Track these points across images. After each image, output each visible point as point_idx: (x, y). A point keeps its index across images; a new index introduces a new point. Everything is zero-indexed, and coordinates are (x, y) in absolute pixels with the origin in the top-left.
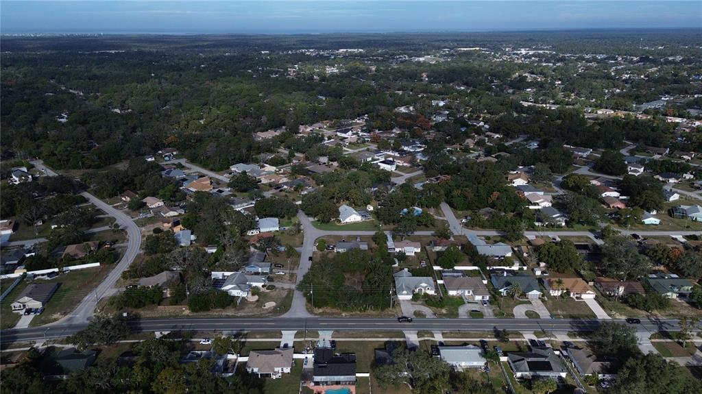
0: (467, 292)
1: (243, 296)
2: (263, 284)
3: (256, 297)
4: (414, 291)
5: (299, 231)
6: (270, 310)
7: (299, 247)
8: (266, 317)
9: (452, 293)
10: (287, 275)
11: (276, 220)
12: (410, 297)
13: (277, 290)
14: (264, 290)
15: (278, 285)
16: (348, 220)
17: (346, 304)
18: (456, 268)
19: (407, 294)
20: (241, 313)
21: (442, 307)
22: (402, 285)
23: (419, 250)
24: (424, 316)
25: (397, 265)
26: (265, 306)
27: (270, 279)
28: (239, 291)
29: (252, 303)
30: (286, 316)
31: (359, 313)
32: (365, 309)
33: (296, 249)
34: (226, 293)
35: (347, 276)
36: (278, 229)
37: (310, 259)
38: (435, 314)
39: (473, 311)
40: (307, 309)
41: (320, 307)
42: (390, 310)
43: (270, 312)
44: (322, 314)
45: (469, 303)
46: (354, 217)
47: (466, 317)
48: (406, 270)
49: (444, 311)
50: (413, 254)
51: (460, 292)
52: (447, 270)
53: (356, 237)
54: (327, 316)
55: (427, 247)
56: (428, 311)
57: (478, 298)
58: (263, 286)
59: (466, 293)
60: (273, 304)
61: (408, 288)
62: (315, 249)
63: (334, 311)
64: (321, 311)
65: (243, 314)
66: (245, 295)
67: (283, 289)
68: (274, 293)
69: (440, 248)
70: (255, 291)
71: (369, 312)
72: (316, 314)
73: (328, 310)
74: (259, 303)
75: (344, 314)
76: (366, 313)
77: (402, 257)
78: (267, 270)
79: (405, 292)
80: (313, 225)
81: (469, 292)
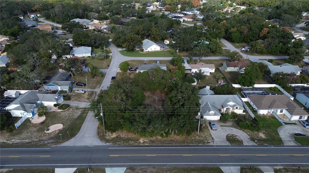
0: (279, 111)
1: (28, 116)
2: (55, 103)
3: (43, 118)
4: (220, 110)
5: (107, 57)
6: (52, 136)
7: (105, 68)
8: (44, 145)
9: (263, 112)
10: (87, 93)
11: (90, 48)
12: (217, 118)
13: (71, 110)
14: (56, 109)
15: (73, 103)
16: (149, 49)
17: (144, 128)
18: (256, 86)
19: (215, 115)
20: (16, 140)
21: (258, 130)
22: (207, 103)
23: (213, 71)
24: (240, 142)
25: (195, 84)
26: (48, 130)
27: (67, 98)
28: (23, 112)
29: (35, 125)
30: (70, 143)
31: (159, 138)
32: (167, 134)
33: (101, 70)
34: (8, 114)
35: (147, 94)
36: (90, 55)
37: (113, 78)
38: (253, 139)
39: (296, 134)
40: (98, 133)
41: (113, 131)
42: (197, 136)
43: (52, 138)
44: (114, 140)
45: (286, 124)
46: (154, 47)
47: (292, 144)
48: (208, 88)
49: (262, 135)
50: (209, 74)
51: (271, 111)
52: (246, 87)
53: (156, 61)
54: (121, 143)
55: (220, 68)
56: (242, 135)
57: (296, 118)
58: (55, 105)
59: (279, 113)
60: (60, 126)
61: (215, 107)
62: (119, 70)
63: (131, 135)
64: (114, 135)
65: (18, 141)
66: (30, 115)
67: (77, 108)
68: (65, 113)
69: (233, 68)
70: (43, 111)
71: (173, 137)
72: (107, 141)
73: (123, 134)
74: (44, 125)
75: (141, 141)
76: (169, 138)
77: (200, 76)
78: (66, 88)
79: (212, 112)
80: (121, 53)
81: (281, 112)
